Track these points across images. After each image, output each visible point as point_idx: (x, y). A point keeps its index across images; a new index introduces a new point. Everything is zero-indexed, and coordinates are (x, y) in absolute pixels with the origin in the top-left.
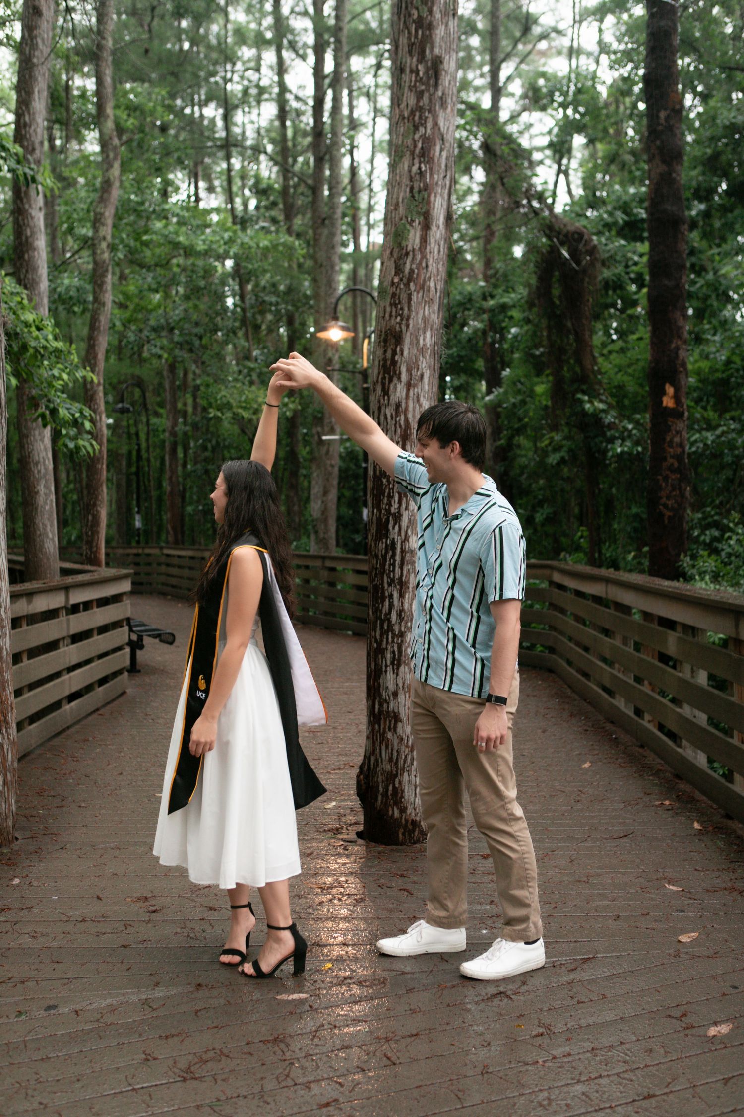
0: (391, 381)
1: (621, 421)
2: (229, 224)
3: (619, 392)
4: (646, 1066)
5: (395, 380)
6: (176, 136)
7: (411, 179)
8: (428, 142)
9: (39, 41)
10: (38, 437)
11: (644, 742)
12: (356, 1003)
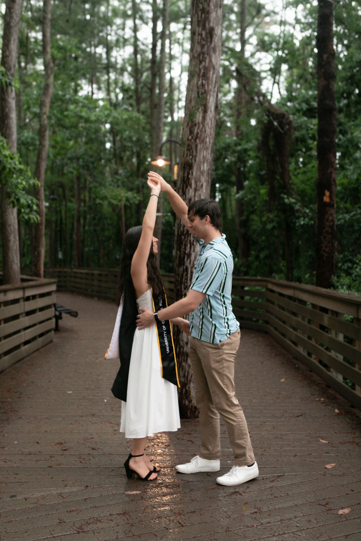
0: (187, 187)
1: (303, 208)
2: (108, 106)
3: (302, 194)
4: (307, 529)
5: (189, 187)
6: (82, 62)
7: (198, 88)
8: (206, 69)
9: (14, 15)
10: (10, 212)
11: (312, 369)
12: (164, 496)
